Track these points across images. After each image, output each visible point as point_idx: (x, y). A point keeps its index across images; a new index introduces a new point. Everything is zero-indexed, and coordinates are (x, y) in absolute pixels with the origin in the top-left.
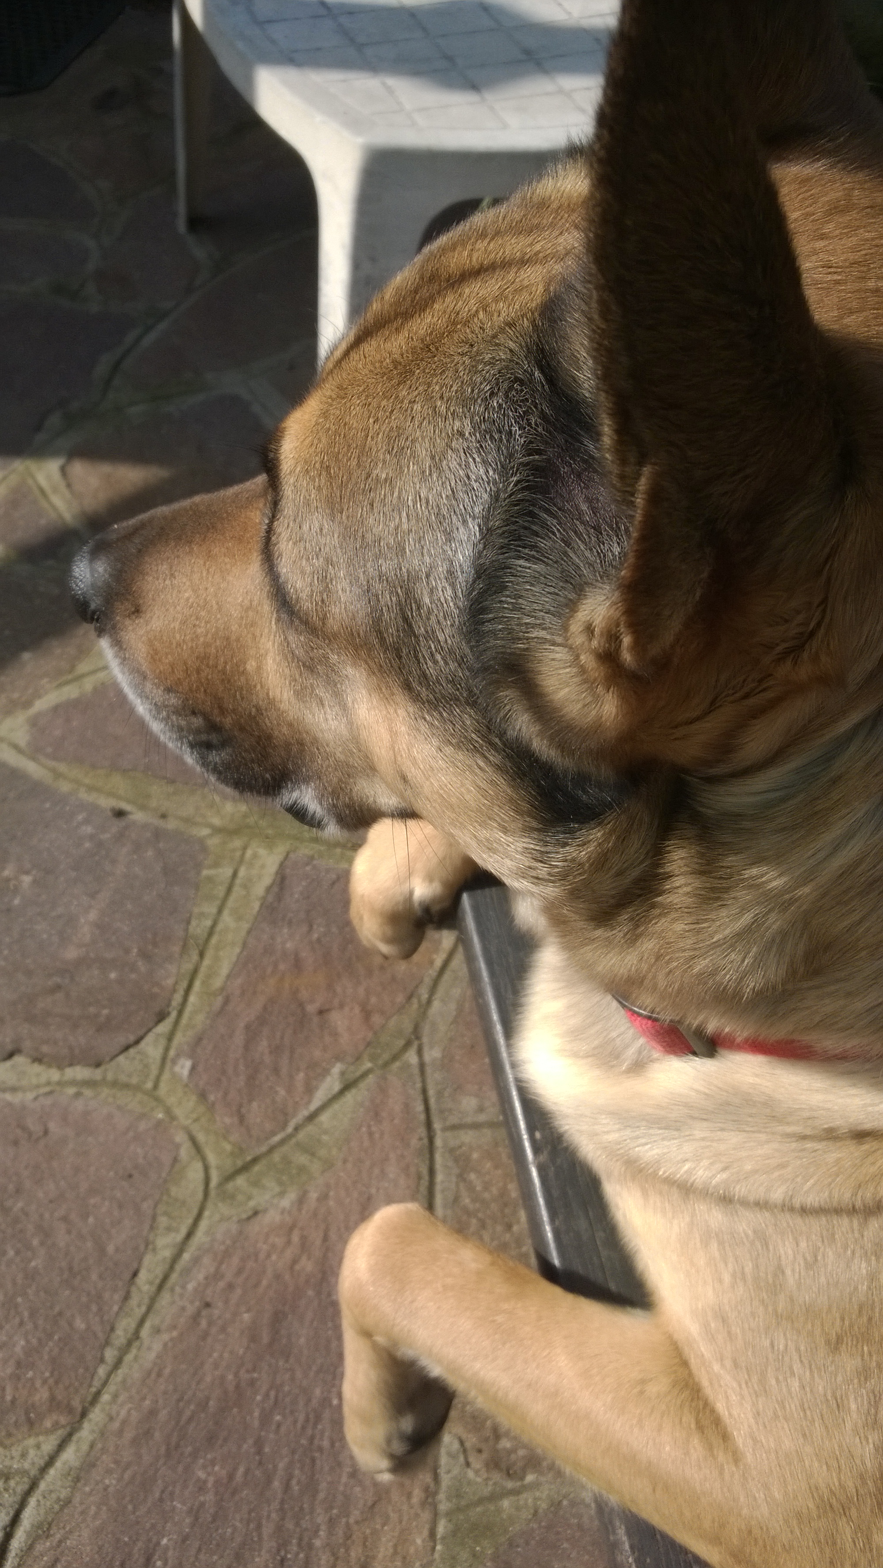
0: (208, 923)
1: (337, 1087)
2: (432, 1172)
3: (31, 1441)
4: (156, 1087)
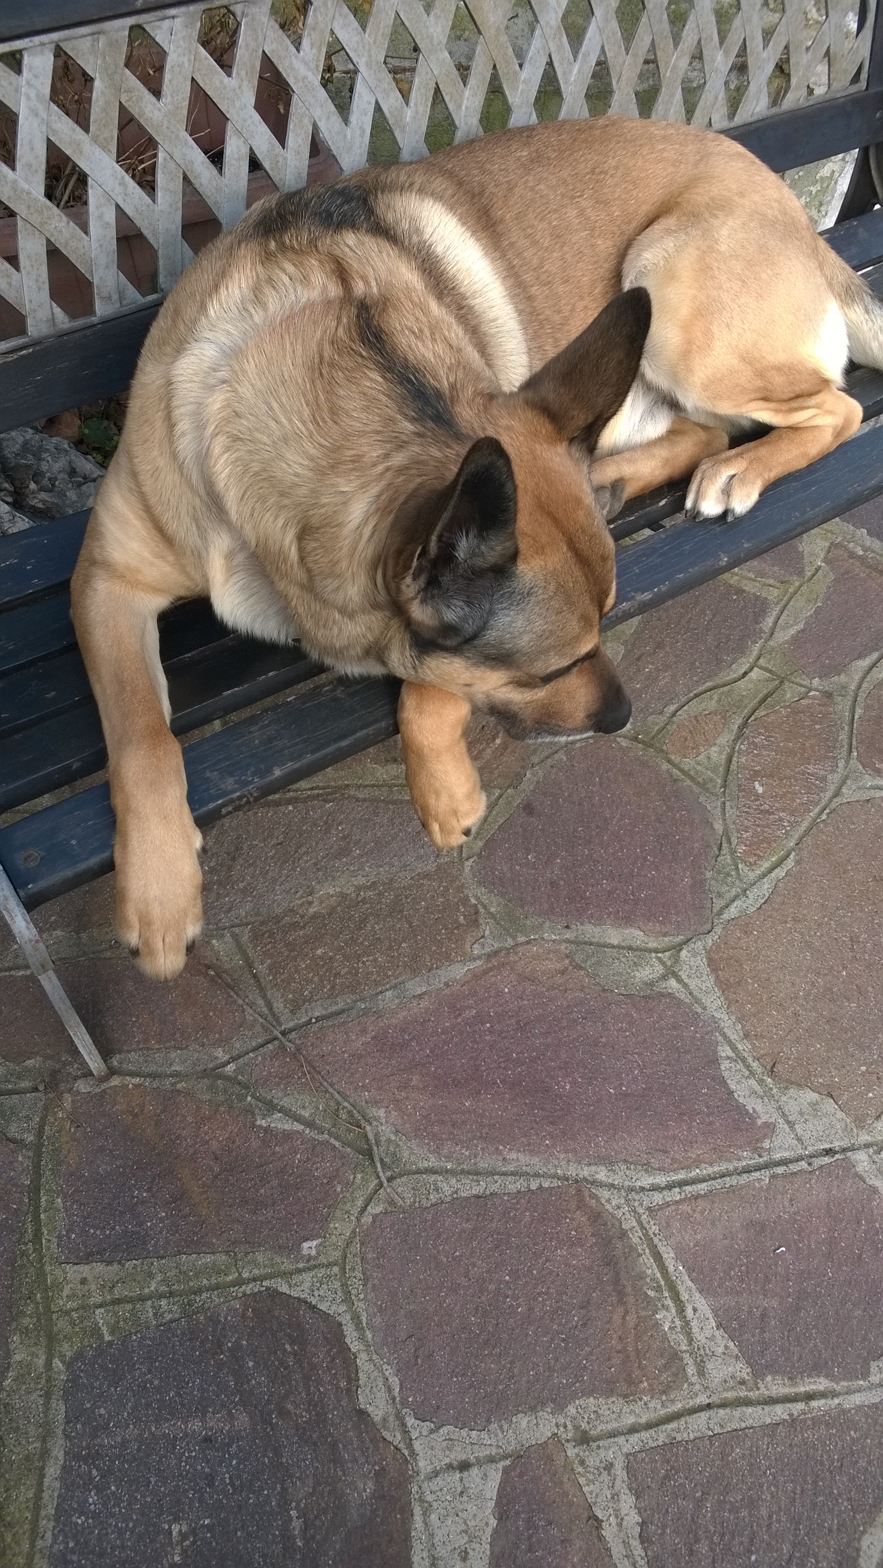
1: (277, 1116)
4: (335, 1264)
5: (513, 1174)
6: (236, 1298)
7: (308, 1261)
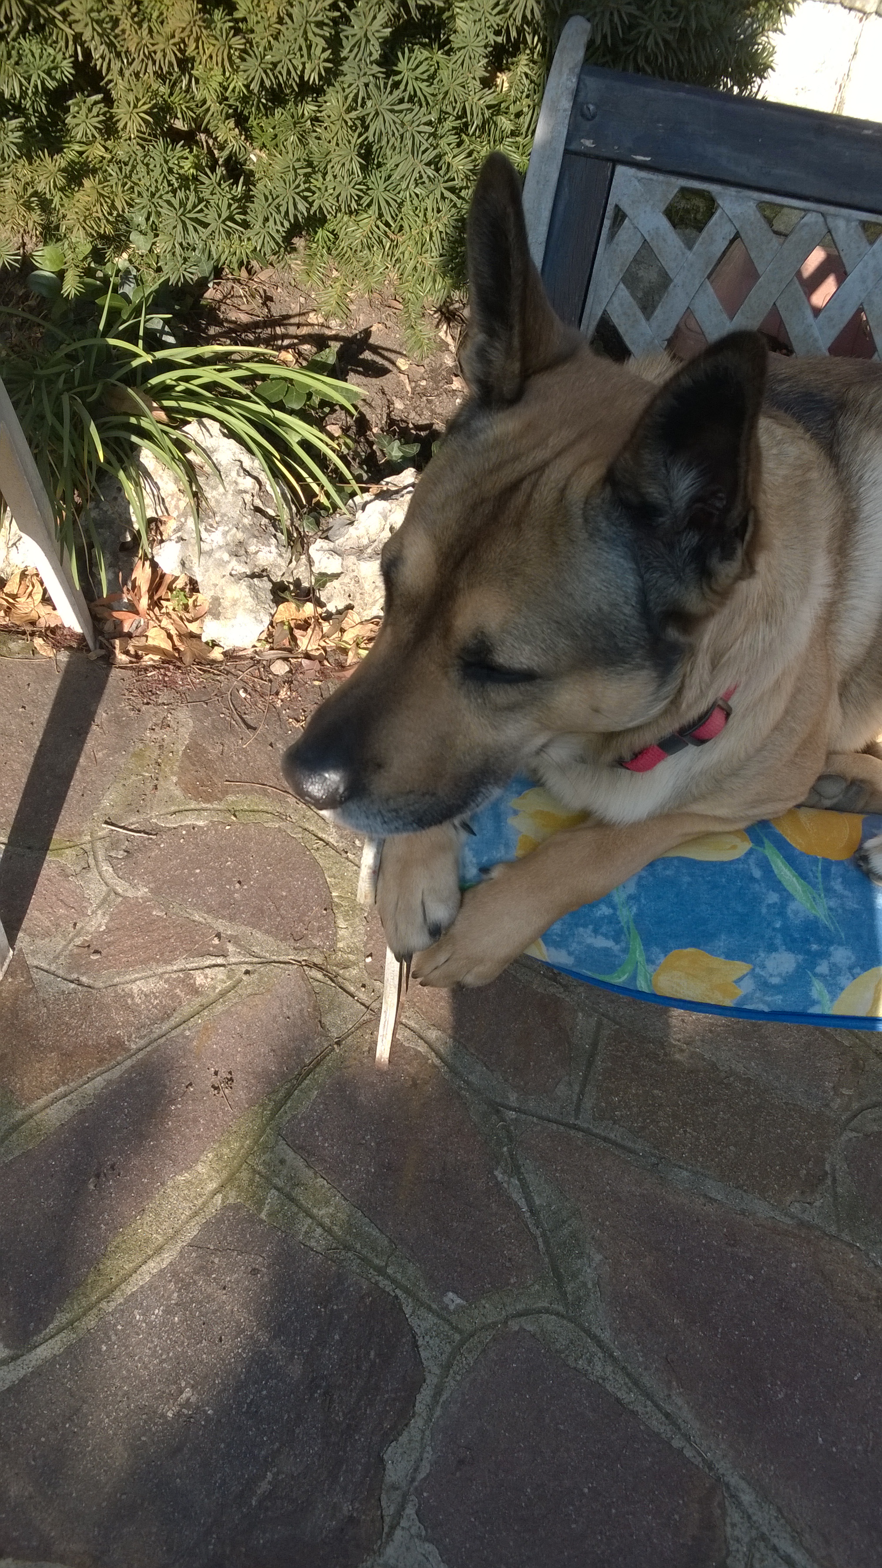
0: (319, 1230)
1: (515, 1181)
2: (605, 1139)
3: (729, 1529)
4: (460, 1332)
5: (667, 1415)
6: (369, 1279)
7: (442, 1309)
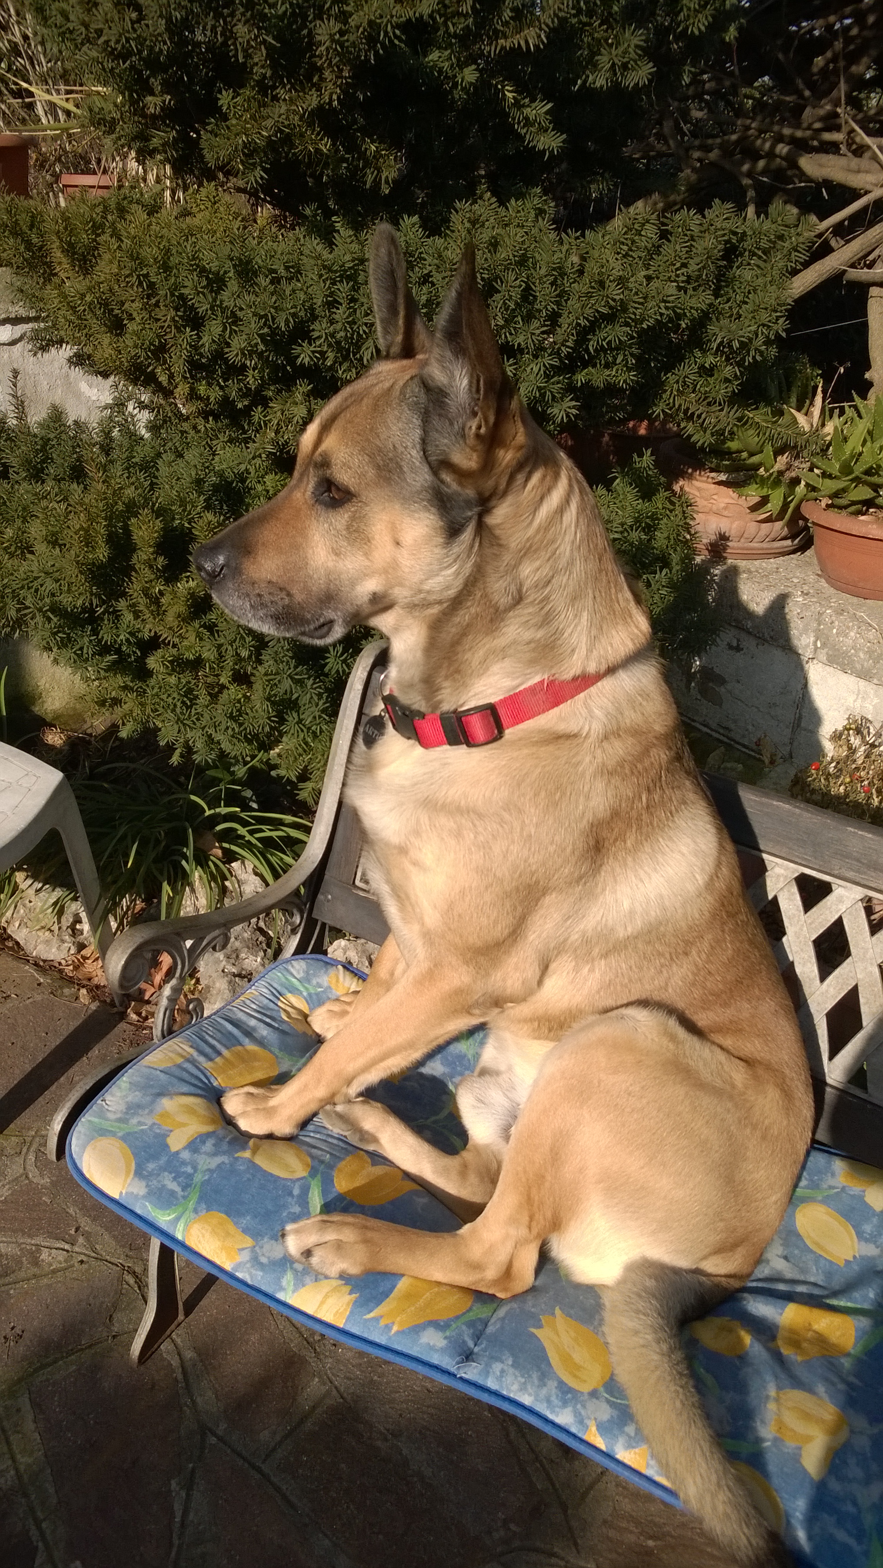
0: (12, 1472)
1: (183, 1494)
2: (278, 1489)
6: (24, 1525)
